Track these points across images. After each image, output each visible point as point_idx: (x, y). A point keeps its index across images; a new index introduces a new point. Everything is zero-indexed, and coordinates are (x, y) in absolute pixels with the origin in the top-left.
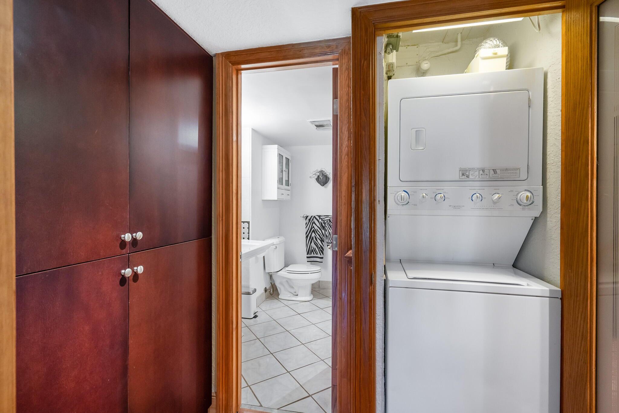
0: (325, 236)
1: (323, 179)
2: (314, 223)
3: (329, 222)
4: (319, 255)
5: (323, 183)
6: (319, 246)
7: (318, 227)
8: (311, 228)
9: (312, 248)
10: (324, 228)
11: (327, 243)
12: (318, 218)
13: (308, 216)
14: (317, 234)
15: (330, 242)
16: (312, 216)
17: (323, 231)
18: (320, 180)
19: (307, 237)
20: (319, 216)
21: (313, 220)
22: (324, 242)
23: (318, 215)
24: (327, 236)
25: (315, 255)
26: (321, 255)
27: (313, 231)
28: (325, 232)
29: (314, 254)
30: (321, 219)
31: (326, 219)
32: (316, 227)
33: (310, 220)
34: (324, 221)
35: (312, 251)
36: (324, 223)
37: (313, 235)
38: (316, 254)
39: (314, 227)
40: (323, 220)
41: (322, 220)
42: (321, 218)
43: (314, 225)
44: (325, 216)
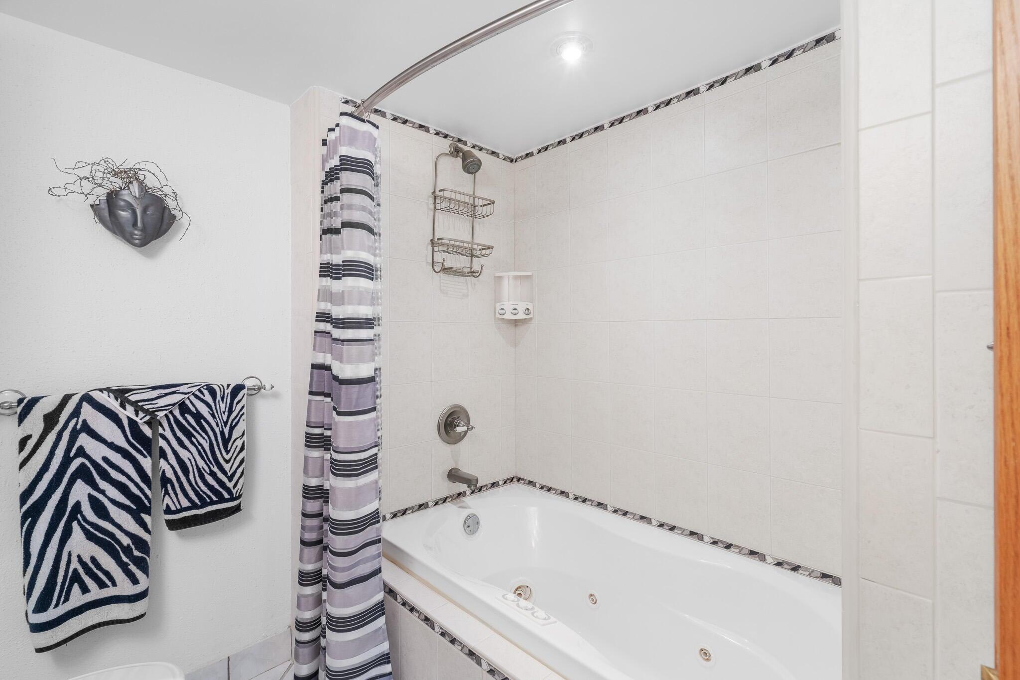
0: (157, 483)
1: (145, 211)
2: (87, 428)
3: (177, 413)
4: (125, 587)
5: (144, 230)
6: (126, 541)
7: (112, 446)
8: (66, 461)
9: (75, 564)
10: (146, 444)
11: (168, 511)
12: (113, 403)
13: (34, 401)
14: (103, 485)
15: (185, 503)
16: (67, 398)
17: (146, 463)
18: (125, 214)
19: (32, 515)
20: (121, 394)
21: (76, 413)
22: (148, 511)
23: (108, 390)
24: (165, 481)
25: (96, 593)
26: (135, 581)
27: (82, 473)
28: (155, 466)
29: (85, 590)
30: (134, 404)
31: (162, 402)
32: (97, 451)
33: (50, 419)
34: (152, 413)
35: (76, 578)
36: (148, 423)
37: (80, 492)
38: (102, 585)
39: (81, 452)
40: (147, 412)
41: (138, 408)
42: (133, 398)
43: (83, 440)
44: (154, 388)
